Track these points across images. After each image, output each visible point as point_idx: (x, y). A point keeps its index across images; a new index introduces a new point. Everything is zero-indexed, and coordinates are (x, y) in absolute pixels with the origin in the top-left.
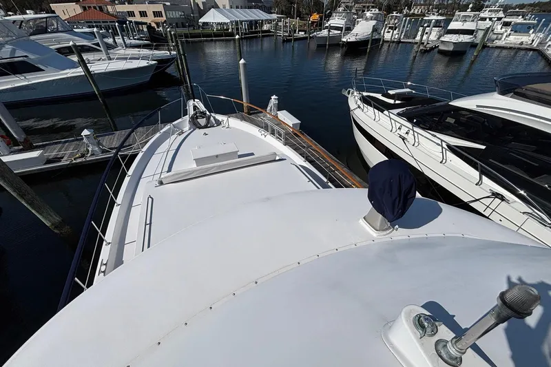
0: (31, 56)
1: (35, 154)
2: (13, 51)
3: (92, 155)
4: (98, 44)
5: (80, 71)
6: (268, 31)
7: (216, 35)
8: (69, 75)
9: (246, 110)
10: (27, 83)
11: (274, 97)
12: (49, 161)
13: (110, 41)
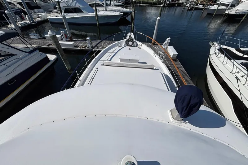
0: (81, 6)
1: (71, 43)
2: (76, 3)
3: (88, 47)
4: (103, 4)
5: (94, 14)
6: (182, 3)
7: (154, 3)
8: (90, 15)
9: (153, 42)
10: (77, 16)
11: (169, 38)
12: (75, 47)
13: (108, 2)
